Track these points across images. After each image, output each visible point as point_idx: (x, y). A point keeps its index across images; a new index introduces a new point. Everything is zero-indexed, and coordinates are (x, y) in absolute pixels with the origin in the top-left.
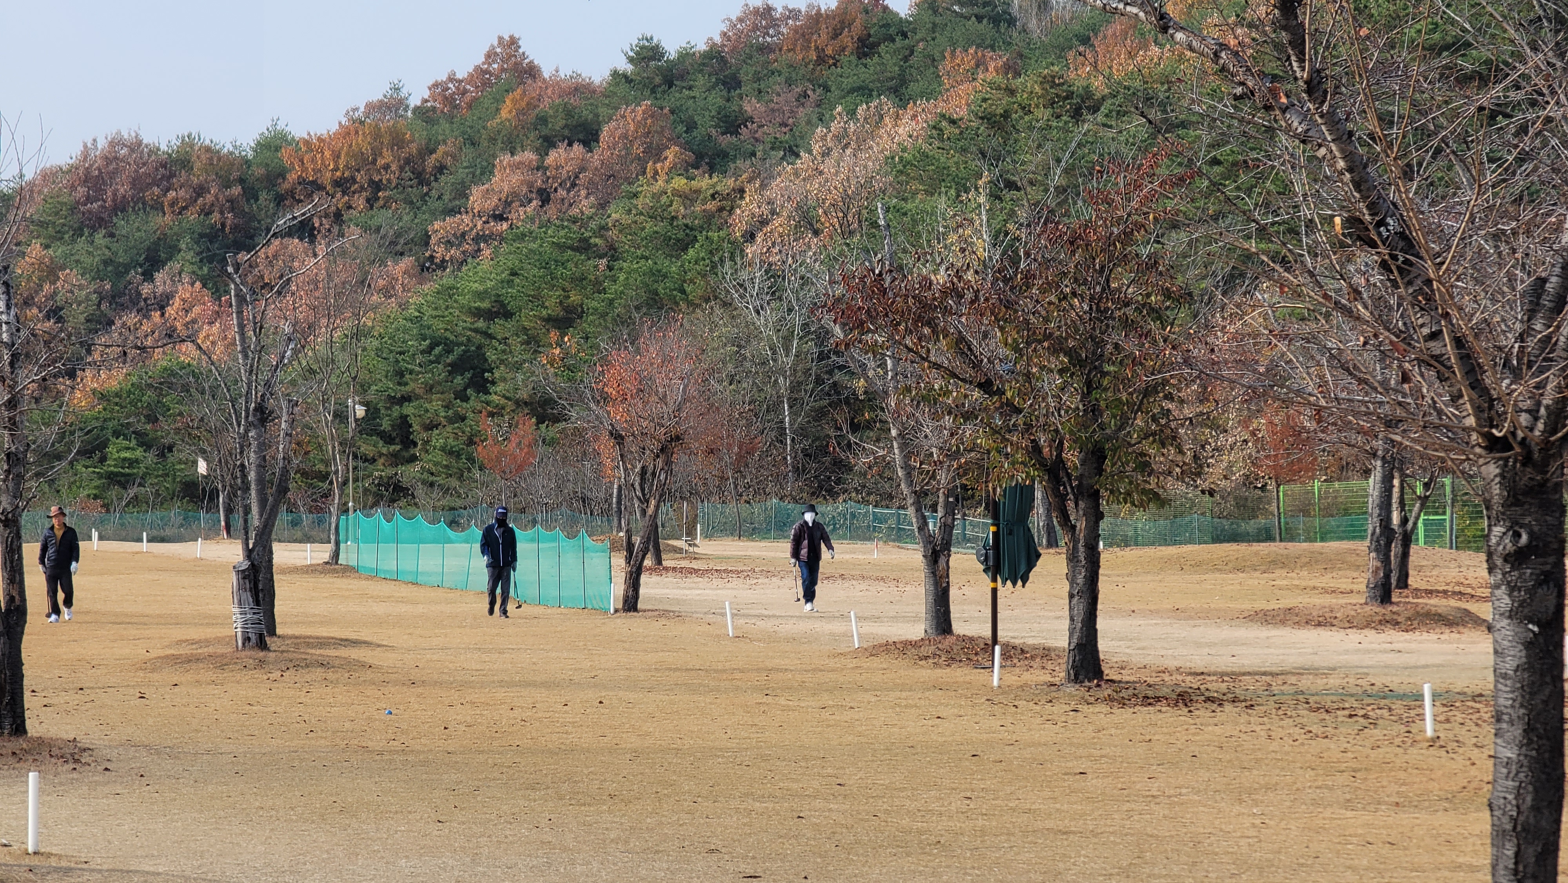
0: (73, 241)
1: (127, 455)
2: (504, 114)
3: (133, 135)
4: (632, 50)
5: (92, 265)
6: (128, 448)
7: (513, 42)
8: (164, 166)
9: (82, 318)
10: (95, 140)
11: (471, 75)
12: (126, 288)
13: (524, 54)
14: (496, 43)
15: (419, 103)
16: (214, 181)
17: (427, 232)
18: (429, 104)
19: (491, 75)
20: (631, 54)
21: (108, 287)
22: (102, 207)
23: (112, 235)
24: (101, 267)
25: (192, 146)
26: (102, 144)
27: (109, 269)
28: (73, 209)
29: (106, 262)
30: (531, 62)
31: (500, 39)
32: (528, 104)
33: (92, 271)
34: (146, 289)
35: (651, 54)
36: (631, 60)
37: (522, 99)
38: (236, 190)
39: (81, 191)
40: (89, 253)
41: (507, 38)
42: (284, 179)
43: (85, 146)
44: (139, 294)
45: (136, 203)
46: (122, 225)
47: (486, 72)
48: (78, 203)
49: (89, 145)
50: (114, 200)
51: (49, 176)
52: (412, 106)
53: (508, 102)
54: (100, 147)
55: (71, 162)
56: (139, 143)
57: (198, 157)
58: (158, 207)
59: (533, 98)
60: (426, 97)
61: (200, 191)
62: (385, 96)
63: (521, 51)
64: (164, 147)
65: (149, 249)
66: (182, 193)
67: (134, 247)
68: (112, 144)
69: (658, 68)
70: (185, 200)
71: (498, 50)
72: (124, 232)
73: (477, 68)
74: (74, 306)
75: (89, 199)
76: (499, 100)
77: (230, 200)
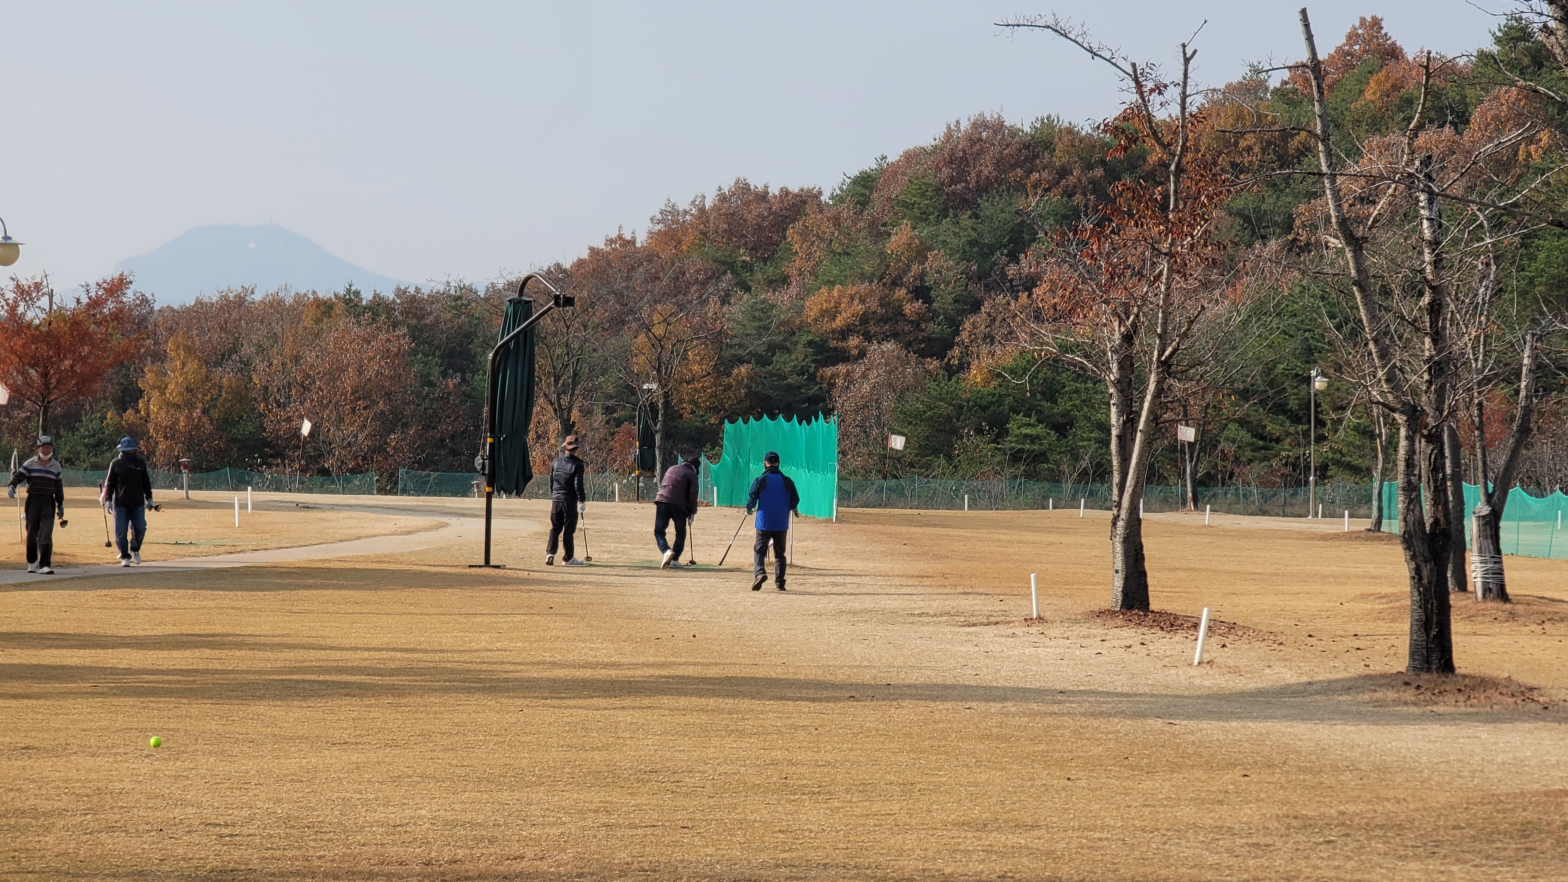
0: (938, 222)
1: (1028, 431)
2: (1368, 95)
3: (996, 116)
4: (1500, 30)
5: (958, 246)
6: (1028, 425)
7: (1376, 23)
8: (1027, 147)
9: (950, 299)
10: (958, 122)
11: (1331, 57)
12: (991, 268)
13: (1386, 35)
14: (1357, 24)
15: (1278, 85)
16: (1076, 162)
17: (1291, 215)
18: (1288, 86)
19: (1352, 55)
20: (1499, 34)
21: (974, 268)
22: (967, 188)
23: (977, 216)
24: (967, 248)
25: (1053, 127)
26: (965, 125)
27: (976, 249)
28: (938, 190)
29: (972, 243)
30: (1394, 43)
31: (1363, 20)
32: (1392, 86)
33: (958, 251)
34: (1012, 271)
35: (1520, 34)
36: (1498, 41)
37: (1387, 81)
38: (1099, 172)
39: (946, 172)
40: (955, 234)
41: (1369, 19)
42: (1145, 160)
43: (949, 128)
44: (1004, 275)
45: (1000, 185)
46: (986, 207)
47: (1348, 53)
48: (943, 184)
49: (952, 127)
50: (977, 182)
51: (911, 157)
52: (1271, 88)
53: (1372, 84)
54: (962, 128)
55: (933, 143)
56: (1001, 124)
57: (1060, 139)
58: (1020, 187)
59: (1397, 80)
60: (1286, 79)
61: (1064, 172)
62: (1244, 78)
63: (1383, 32)
64: (1027, 129)
65: (1012, 230)
66: (1045, 175)
67: (998, 228)
68: (975, 125)
69: (1527, 49)
70: (1048, 182)
71: (1360, 31)
72: (988, 213)
73: (1339, 49)
74: (942, 286)
75: (953, 181)
76: (1362, 82)
77: (1093, 182)
